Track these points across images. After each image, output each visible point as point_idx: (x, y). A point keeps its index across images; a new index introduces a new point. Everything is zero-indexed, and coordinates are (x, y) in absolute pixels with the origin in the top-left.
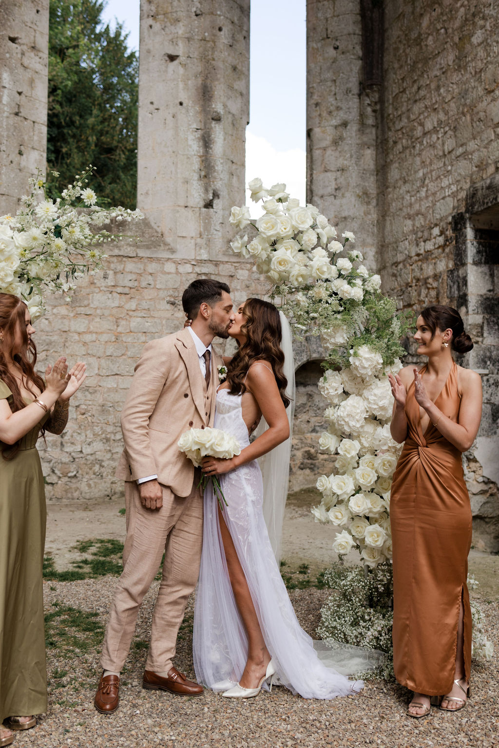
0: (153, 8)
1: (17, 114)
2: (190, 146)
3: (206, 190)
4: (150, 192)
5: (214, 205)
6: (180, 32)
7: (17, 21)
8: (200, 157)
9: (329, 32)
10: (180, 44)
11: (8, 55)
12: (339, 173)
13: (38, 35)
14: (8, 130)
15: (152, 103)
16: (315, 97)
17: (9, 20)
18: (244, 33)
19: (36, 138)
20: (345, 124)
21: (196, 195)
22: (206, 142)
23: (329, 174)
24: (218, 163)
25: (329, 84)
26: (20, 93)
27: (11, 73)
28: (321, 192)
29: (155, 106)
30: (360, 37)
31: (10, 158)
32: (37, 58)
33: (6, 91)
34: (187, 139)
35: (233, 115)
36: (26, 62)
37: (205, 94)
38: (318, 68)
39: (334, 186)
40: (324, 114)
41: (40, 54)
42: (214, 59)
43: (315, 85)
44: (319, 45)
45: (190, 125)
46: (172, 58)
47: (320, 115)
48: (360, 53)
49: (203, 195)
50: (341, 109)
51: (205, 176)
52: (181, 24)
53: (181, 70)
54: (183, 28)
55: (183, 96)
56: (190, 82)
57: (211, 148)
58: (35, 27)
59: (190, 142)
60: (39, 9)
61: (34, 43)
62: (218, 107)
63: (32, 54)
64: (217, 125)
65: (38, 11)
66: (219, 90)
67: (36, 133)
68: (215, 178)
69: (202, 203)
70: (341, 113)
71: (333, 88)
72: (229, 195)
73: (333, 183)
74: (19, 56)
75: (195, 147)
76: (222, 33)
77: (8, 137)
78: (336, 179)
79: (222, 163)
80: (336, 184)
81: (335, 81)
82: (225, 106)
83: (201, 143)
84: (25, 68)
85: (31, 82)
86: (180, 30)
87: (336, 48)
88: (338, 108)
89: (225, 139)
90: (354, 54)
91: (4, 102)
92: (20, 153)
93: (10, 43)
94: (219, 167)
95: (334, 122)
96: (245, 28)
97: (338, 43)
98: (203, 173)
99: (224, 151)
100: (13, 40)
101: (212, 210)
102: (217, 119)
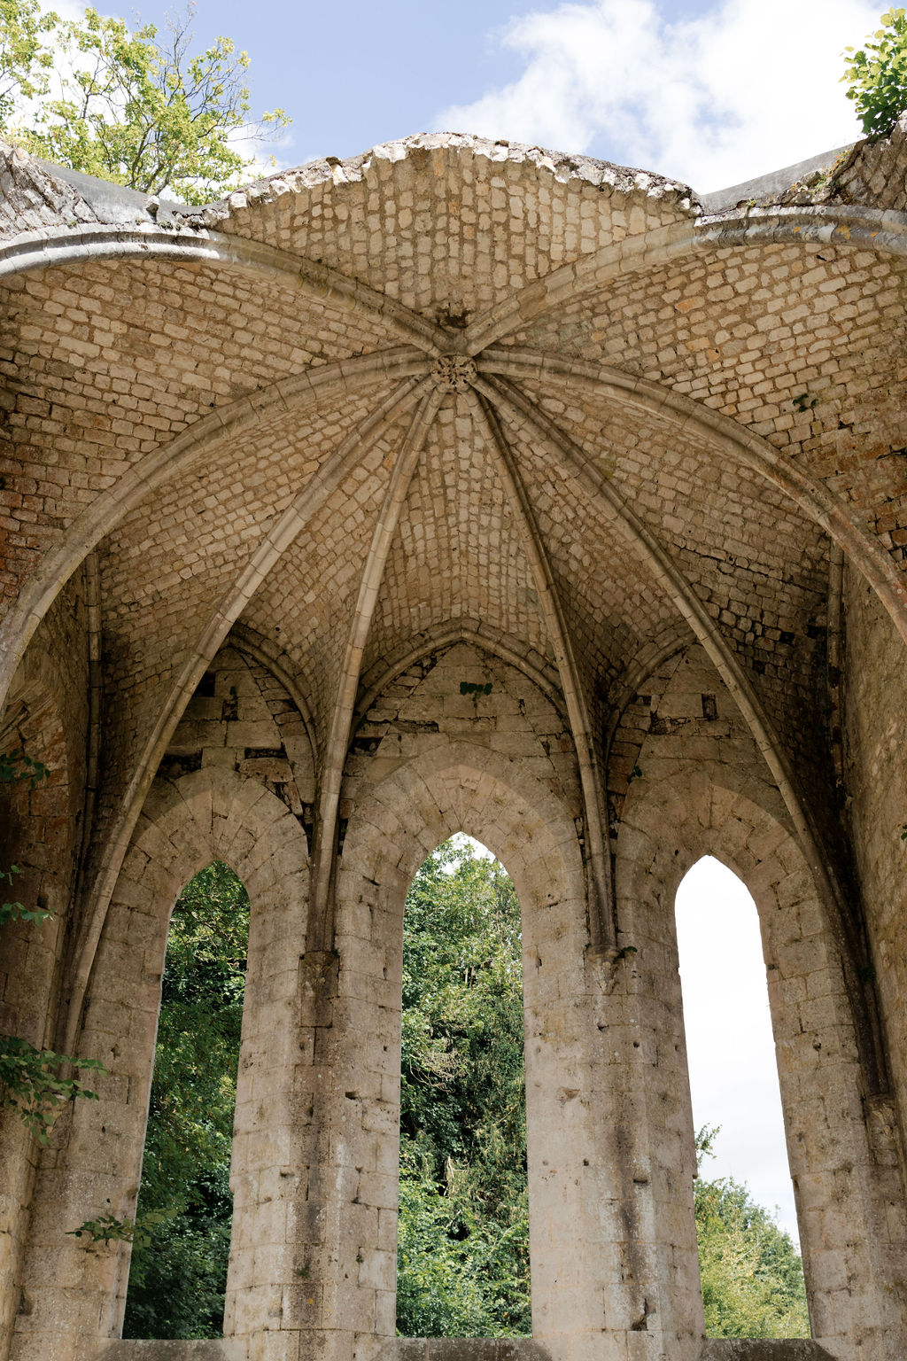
0: (541, 1023)
1: (355, 1201)
2: (604, 1228)
3: (634, 1299)
4: (549, 1306)
5: (648, 1324)
6: (579, 1056)
7: (357, 1068)
8: (621, 1244)
9: (804, 1023)
10: (580, 1074)
11: (344, 1118)
12: (850, 1250)
13: (385, 1080)
14: (342, 1227)
15: (545, 1163)
16: (797, 1124)
17: (346, 1069)
18: (675, 1040)
19: (381, 1232)
20: (847, 1168)
21: (618, 1309)
22: (628, 1219)
23: (835, 1253)
24: (649, 1252)
25: (815, 1102)
26: (359, 1170)
27: (348, 1142)
28: (826, 1285)
29: (550, 1167)
30: (852, 1028)
31: (345, 1271)
32: (385, 1115)
33: (341, 1170)
34: (597, 1218)
35: (668, 1170)
36: (369, 1122)
37: (621, 1144)
38: (796, 1079)
39: (845, 1273)
40: (814, 1152)
41: (389, 1107)
42: (630, 1090)
43: (793, 1105)
44: (792, 1043)
45: (601, 1194)
46: (571, 1094)
47: (808, 1152)
48: (855, 1052)
49: (629, 1308)
50: (838, 1142)
51: (631, 1276)
52: (578, 1044)
53: (583, 1112)
54: (582, 1050)
55: (590, 1151)
56: (597, 1128)
57: (636, 1229)
58: (382, 1071)
59: (603, 1222)
60: (387, 1044)
61: (381, 1092)
62: (642, 1164)
63: (377, 1110)
64: (642, 1191)
65: (385, 1049)
66: (642, 1136)
67: (382, 1223)
68: (647, 1278)
69: (628, 1324)
70: (839, 1149)
71: (821, 1110)
72: (672, 1302)
73: (844, 1267)
74: (360, 1115)
75: (611, 1229)
76: (639, 1049)
77: (342, 1238)
78: (847, 1261)
79: (655, 1252)
80: (849, 1269)
81: (823, 1099)
82: (652, 1158)
83: (621, 1221)
84: (368, 1131)
85: (376, 1150)
86: (578, 1053)
87: (818, 1048)
88: (834, 1142)
89: (656, 1212)
90: (845, 1055)
91: (338, 1187)
92: (360, 1260)
93: (348, 1101)
94: (651, 1259)
95: (833, 1164)
96: (676, 1033)
97: (819, 1040)
98: (626, 1271)
99: (657, 1230)
100: (351, 1096)
101: (645, 1332)
102: (642, 1182)
